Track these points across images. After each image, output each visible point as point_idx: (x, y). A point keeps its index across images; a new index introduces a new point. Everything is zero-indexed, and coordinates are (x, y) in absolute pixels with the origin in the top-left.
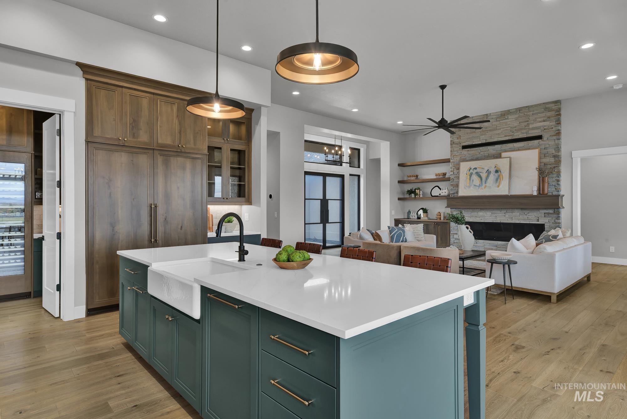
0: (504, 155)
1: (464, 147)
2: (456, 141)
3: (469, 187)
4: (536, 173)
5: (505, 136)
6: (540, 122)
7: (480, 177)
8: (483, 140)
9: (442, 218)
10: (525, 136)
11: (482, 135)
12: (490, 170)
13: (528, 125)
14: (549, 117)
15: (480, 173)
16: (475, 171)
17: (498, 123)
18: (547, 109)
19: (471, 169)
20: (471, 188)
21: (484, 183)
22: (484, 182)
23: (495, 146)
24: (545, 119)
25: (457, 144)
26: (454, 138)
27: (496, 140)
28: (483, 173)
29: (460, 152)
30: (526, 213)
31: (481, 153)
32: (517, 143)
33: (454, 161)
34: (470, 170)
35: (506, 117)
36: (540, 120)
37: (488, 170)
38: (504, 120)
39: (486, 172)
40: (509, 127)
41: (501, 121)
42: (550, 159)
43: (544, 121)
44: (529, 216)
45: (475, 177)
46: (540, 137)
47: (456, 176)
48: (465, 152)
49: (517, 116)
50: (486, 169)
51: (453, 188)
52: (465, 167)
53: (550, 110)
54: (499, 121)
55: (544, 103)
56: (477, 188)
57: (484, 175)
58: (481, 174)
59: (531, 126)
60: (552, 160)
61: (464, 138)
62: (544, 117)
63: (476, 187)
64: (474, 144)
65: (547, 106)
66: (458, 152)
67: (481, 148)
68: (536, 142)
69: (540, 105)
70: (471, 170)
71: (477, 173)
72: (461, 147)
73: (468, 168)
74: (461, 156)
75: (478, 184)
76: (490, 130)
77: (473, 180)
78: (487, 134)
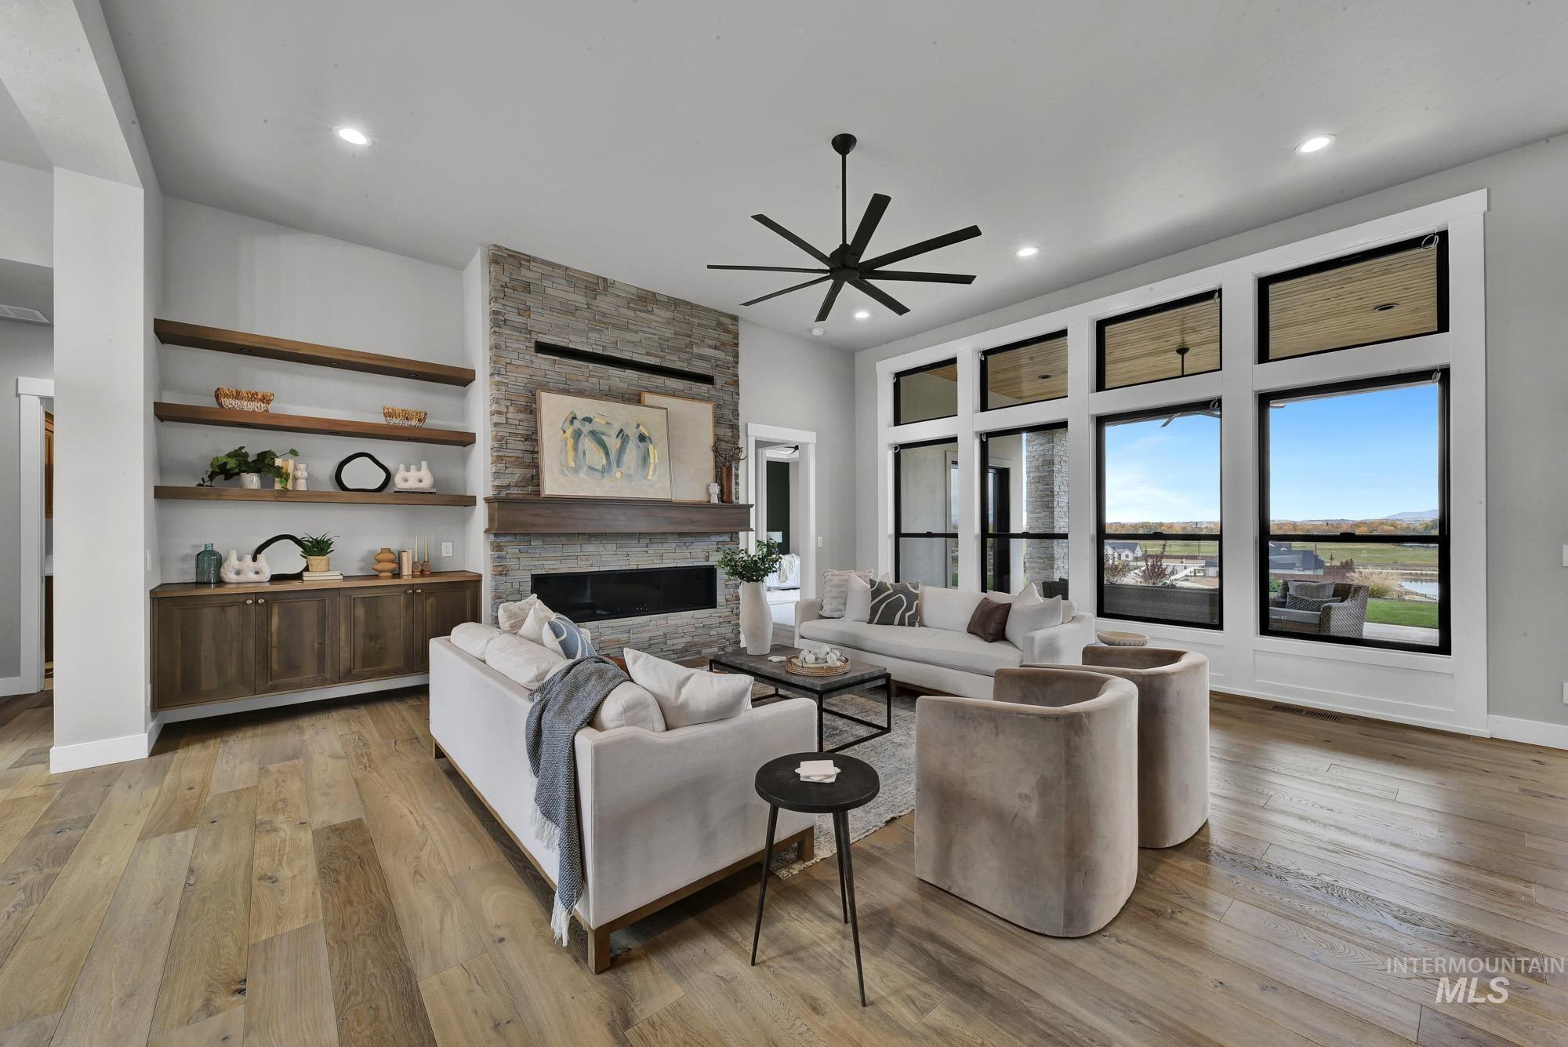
0: (648, 398)
1: (542, 348)
2: (513, 317)
3: (576, 470)
4: (711, 456)
5: (648, 354)
6: (710, 347)
7: (603, 445)
8: (595, 344)
9: (407, 570)
10: (686, 368)
11: (593, 330)
12: (626, 431)
13: (690, 345)
14: (723, 344)
15: (603, 434)
16: (587, 427)
17: (630, 313)
18: (720, 325)
19: (574, 418)
20: (582, 475)
21: (615, 465)
22: (615, 462)
23: (627, 371)
24: (718, 344)
25: (514, 328)
26: (507, 308)
27: (626, 356)
28: (609, 436)
29: (528, 357)
30: (688, 544)
31: (592, 380)
32: (671, 379)
33: (506, 381)
34: (572, 422)
35: (651, 310)
36: (710, 342)
37: (621, 431)
38: (645, 312)
39: (617, 436)
40: (655, 334)
41: (638, 313)
42: (727, 430)
43: (716, 348)
44: (692, 549)
45: (587, 443)
46: (707, 380)
47: (516, 431)
48: (544, 361)
49: (669, 314)
50: (617, 427)
51: (506, 467)
52: (554, 409)
53: (726, 331)
54: (635, 310)
55: (716, 311)
56: (598, 475)
57: (613, 443)
58: (604, 437)
59: (696, 350)
60: (729, 433)
61: (540, 318)
62: (717, 339)
63: (594, 472)
64: (571, 346)
65: (722, 319)
66: (521, 356)
67: (591, 366)
68: (704, 388)
69: (710, 310)
70: (575, 421)
71: (593, 433)
72: (533, 345)
73: (567, 414)
74: (531, 371)
75: (599, 467)
76: (614, 326)
77: (584, 454)
78: (605, 331)
